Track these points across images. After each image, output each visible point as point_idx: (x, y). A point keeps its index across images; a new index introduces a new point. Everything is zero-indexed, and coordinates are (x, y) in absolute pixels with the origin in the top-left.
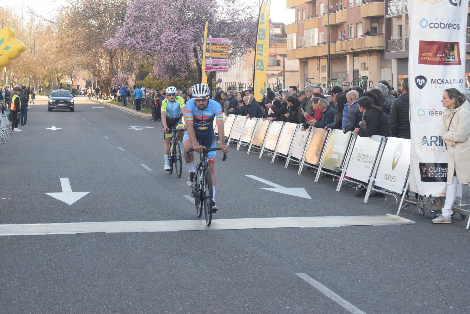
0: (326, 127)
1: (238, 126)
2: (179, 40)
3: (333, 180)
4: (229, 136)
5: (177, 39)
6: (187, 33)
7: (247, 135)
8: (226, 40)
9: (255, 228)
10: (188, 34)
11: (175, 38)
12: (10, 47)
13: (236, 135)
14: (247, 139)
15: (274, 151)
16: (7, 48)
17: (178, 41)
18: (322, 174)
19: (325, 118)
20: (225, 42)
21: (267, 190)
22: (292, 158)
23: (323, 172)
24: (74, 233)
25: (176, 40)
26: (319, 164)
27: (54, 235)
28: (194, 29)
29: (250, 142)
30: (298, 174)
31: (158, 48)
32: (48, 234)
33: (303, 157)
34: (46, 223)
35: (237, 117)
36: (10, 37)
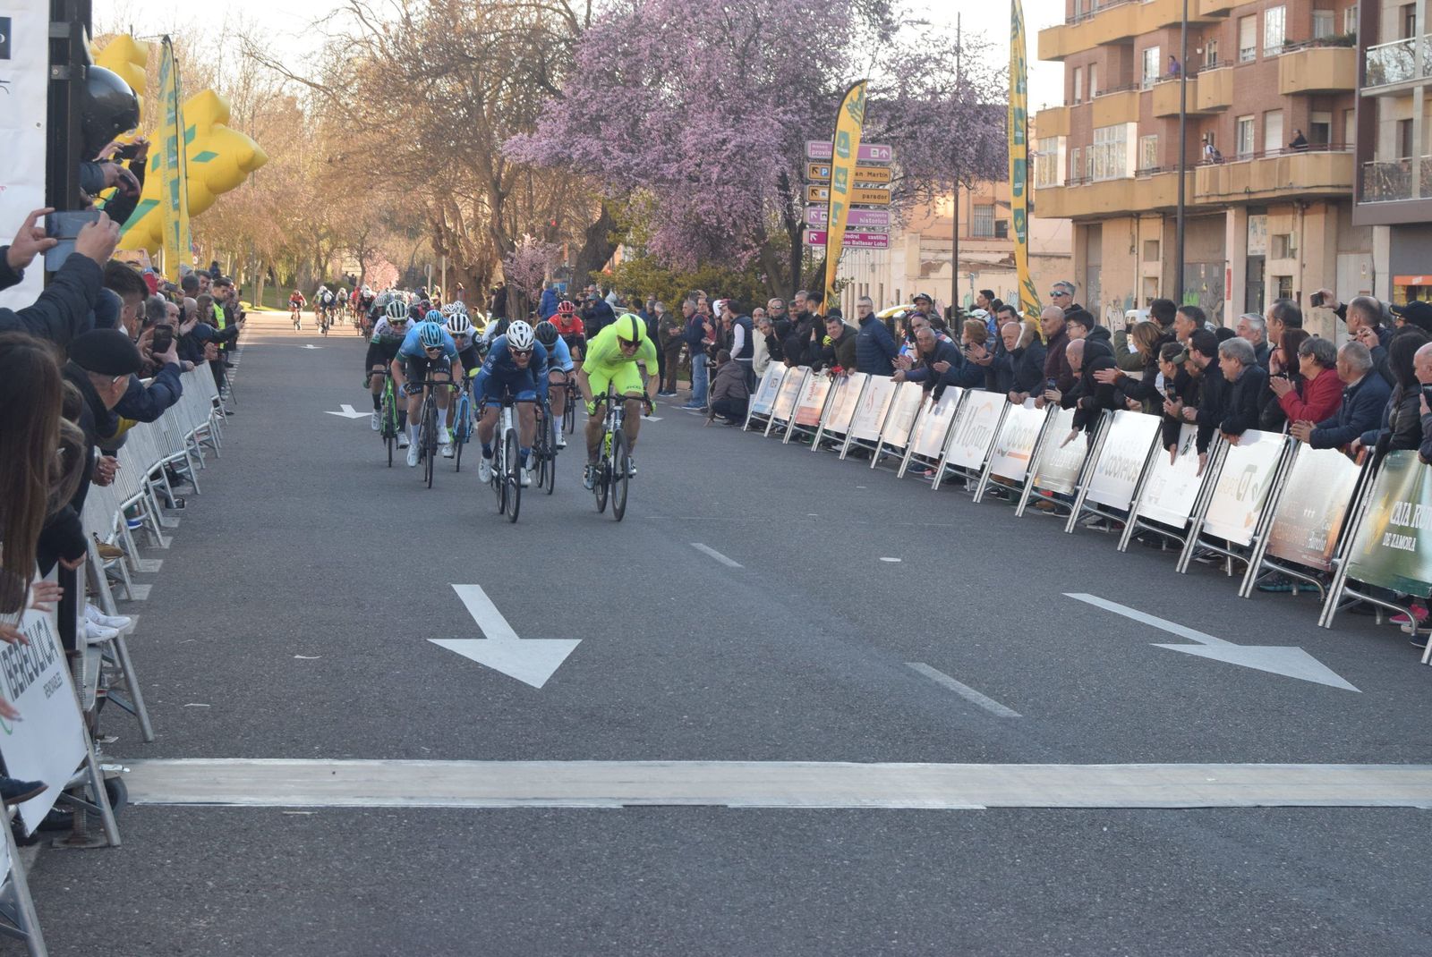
0: (1356, 442)
1: (975, 424)
2: (740, 147)
3: (1378, 621)
4: (941, 456)
5: (733, 143)
6: (765, 124)
7: (1010, 454)
8: (884, 152)
9: (1259, 807)
10: (766, 128)
11: (724, 142)
12: (213, 155)
13: (969, 455)
14: (1012, 469)
15: (1125, 515)
16: (205, 157)
17: (735, 150)
18: (1345, 600)
19: (1352, 409)
20: (881, 157)
21: (1180, 653)
22: (1203, 540)
23: (1349, 592)
24: (614, 805)
25: (729, 146)
26: (1335, 566)
27: (546, 810)
28: (785, 113)
29: (1026, 478)
30: (1241, 594)
31: (671, 170)
32: (521, 804)
33: (1259, 539)
34: (492, 759)
35: (968, 393)
36: (217, 121)
